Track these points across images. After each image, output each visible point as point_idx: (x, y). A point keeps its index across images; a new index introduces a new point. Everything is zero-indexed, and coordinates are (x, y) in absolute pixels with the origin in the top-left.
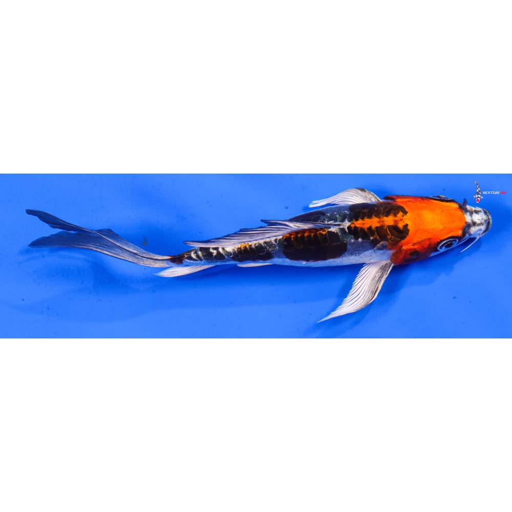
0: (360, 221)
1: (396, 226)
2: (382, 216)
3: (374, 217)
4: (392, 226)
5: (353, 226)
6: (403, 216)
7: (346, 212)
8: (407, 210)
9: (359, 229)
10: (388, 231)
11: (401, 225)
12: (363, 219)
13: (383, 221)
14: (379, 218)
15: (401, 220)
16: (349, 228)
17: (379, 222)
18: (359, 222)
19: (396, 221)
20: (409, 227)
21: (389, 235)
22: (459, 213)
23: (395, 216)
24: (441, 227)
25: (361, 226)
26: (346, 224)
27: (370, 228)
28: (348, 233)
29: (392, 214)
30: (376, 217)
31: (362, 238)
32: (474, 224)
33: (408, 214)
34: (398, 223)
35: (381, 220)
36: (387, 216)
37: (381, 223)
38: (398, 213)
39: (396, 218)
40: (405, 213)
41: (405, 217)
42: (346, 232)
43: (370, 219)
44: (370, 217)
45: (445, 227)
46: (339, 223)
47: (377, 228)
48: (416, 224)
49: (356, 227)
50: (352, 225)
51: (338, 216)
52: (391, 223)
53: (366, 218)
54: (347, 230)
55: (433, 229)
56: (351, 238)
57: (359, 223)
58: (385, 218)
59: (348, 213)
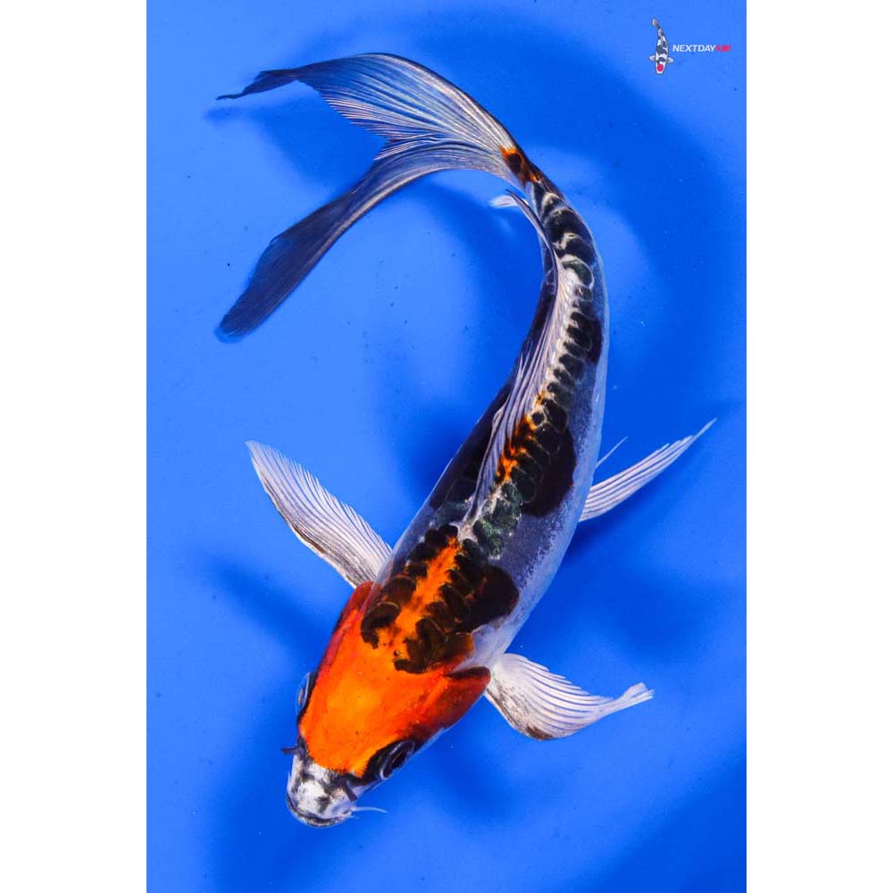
0: (450, 564)
1: (388, 626)
2: (428, 614)
3: (438, 599)
4: (395, 618)
5: (450, 543)
6: (395, 654)
7: (498, 557)
8: (403, 674)
9: (437, 550)
10: (393, 604)
11: (383, 635)
12: (452, 574)
13: (415, 608)
14: (429, 608)
15: (391, 644)
16: (454, 531)
17: (419, 599)
18: (451, 559)
19: (397, 631)
20: (368, 646)
21: (387, 600)
22: (338, 762)
23: (407, 641)
24: (333, 703)
25: (440, 558)
26: (465, 533)
27: (423, 574)
28: (447, 525)
29: (415, 637)
30: (434, 604)
31: (421, 544)
32: (305, 776)
33: (392, 666)
34: (389, 632)
35: (420, 608)
36: (420, 625)
37: (414, 601)
38: (409, 650)
39: (400, 638)
40: (400, 665)
41: (391, 657)
42: (452, 520)
43: (440, 589)
44: (445, 591)
45: (327, 712)
46: (477, 519)
47: (414, 588)
48: (365, 662)
49: (445, 545)
50: (454, 540)
51: (499, 532)
52: (399, 621)
53: (449, 581)
54: (452, 524)
55: (337, 684)
56: (437, 524)
57: (448, 559)
58: (417, 618)
59: (491, 558)
